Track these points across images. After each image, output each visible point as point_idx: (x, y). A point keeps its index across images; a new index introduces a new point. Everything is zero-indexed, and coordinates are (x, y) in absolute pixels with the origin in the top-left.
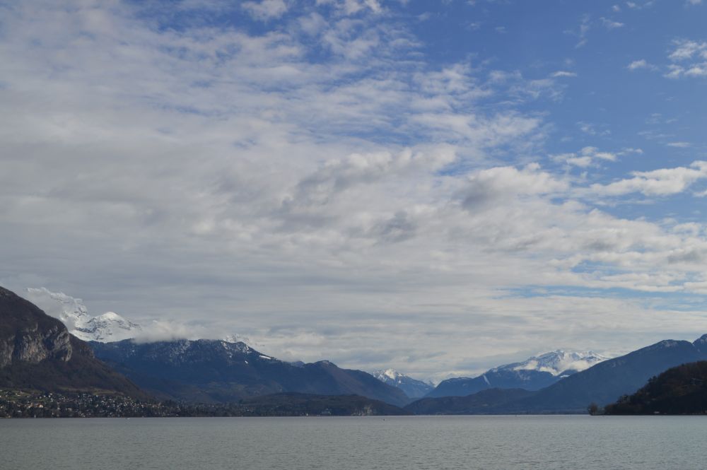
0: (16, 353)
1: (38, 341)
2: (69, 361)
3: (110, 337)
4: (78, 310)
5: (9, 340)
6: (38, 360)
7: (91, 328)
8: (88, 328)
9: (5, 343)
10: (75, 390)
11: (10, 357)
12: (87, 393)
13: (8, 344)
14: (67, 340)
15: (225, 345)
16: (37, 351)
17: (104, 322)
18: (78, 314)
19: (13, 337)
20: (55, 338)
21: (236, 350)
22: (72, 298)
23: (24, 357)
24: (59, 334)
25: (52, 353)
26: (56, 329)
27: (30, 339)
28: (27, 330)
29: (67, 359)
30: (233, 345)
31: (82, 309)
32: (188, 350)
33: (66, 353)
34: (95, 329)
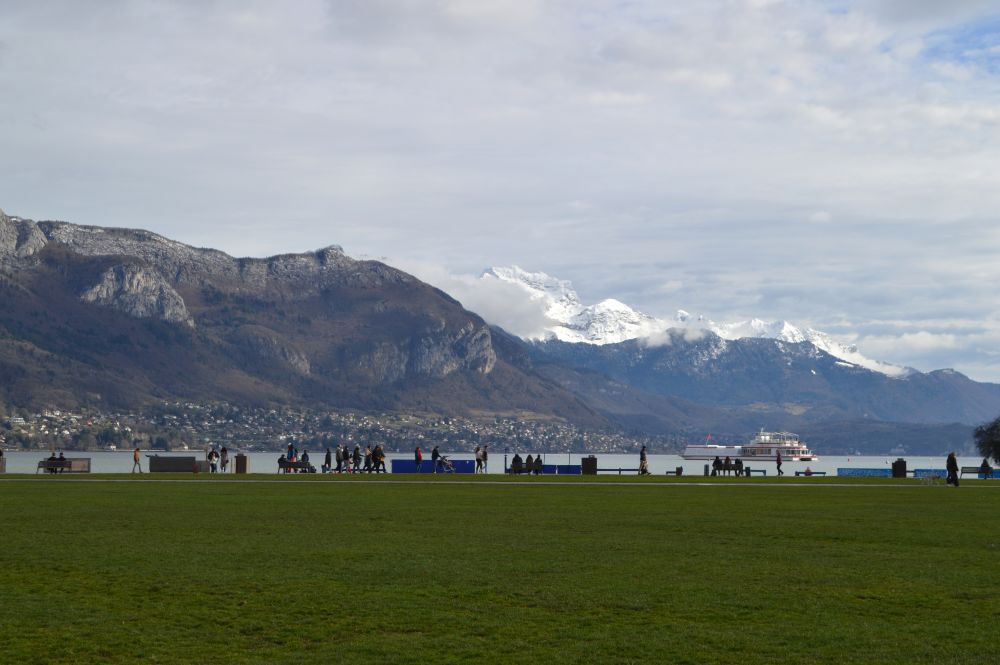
0: (410, 364)
1: (444, 345)
2: (489, 374)
3: (608, 336)
4: (564, 298)
5: (402, 344)
6: (445, 372)
7: (583, 324)
9: (396, 348)
10: (493, 414)
11: (403, 367)
12: (509, 419)
13: (400, 350)
14: (488, 342)
15: (780, 345)
16: (443, 359)
17: (602, 314)
18: (565, 303)
19: (407, 340)
20: (469, 341)
21: (798, 354)
22: (556, 279)
23: (424, 368)
24: (474, 335)
25: (466, 362)
26: (471, 327)
27: (432, 342)
28: (428, 331)
29: (487, 370)
30: (795, 346)
31: (570, 295)
32: (723, 354)
33: (485, 361)
34: (588, 325)
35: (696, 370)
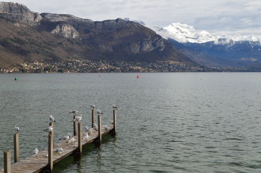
0: (140, 49)
1: (150, 43)
2: (162, 51)
3: (203, 41)
4: (191, 31)
5: (138, 43)
6: (150, 51)
7: (196, 38)
8: (195, 37)
9: (136, 44)
10: (163, 62)
11: (138, 50)
12: (167, 63)
13: (137, 45)
14: (162, 42)
15: (250, 42)
16: (149, 47)
17: (201, 35)
19: (140, 42)
20: (157, 42)
21: (255, 45)
22: (189, 26)
23: (144, 50)
24: (158, 40)
25: (156, 48)
26: (157, 38)
27: (146, 43)
28: (145, 40)
29: (162, 50)
30: (254, 43)
31: (193, 30)
32: (234, 45)
33: (161, 47)
34: (197, 38)
35: (226, 49)
